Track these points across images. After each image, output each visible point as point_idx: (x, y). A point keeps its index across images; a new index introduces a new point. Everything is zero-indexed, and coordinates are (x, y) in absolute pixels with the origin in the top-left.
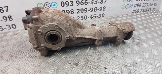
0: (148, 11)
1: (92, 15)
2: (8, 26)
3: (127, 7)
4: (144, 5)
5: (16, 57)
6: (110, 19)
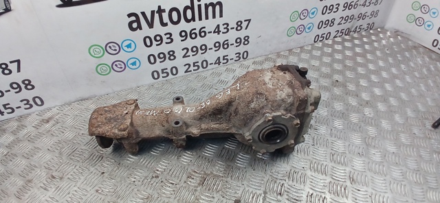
0: (355, 32)
1: (219, 58)
2: (25, 102)
3: (300, 30)
4: (343, 21)
5: (61, 178)
6: (261, 63)
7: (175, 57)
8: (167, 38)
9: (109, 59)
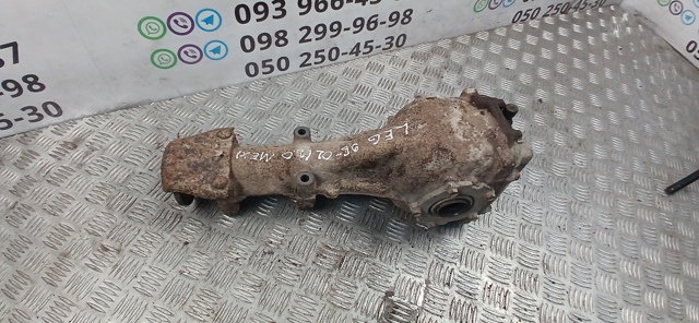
0: (576, 8)
1: (358, 44)
3: (495, 1)
5: (119, 251)
6: (425, 57)
7: (286, 42)
8: (277, 9)
9: (173, 42)
